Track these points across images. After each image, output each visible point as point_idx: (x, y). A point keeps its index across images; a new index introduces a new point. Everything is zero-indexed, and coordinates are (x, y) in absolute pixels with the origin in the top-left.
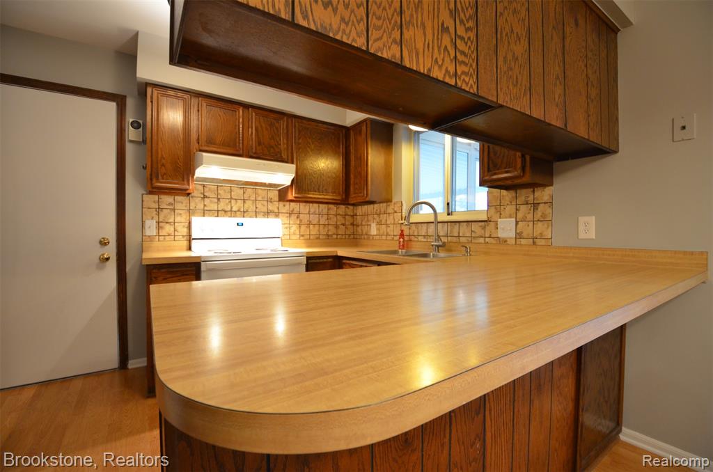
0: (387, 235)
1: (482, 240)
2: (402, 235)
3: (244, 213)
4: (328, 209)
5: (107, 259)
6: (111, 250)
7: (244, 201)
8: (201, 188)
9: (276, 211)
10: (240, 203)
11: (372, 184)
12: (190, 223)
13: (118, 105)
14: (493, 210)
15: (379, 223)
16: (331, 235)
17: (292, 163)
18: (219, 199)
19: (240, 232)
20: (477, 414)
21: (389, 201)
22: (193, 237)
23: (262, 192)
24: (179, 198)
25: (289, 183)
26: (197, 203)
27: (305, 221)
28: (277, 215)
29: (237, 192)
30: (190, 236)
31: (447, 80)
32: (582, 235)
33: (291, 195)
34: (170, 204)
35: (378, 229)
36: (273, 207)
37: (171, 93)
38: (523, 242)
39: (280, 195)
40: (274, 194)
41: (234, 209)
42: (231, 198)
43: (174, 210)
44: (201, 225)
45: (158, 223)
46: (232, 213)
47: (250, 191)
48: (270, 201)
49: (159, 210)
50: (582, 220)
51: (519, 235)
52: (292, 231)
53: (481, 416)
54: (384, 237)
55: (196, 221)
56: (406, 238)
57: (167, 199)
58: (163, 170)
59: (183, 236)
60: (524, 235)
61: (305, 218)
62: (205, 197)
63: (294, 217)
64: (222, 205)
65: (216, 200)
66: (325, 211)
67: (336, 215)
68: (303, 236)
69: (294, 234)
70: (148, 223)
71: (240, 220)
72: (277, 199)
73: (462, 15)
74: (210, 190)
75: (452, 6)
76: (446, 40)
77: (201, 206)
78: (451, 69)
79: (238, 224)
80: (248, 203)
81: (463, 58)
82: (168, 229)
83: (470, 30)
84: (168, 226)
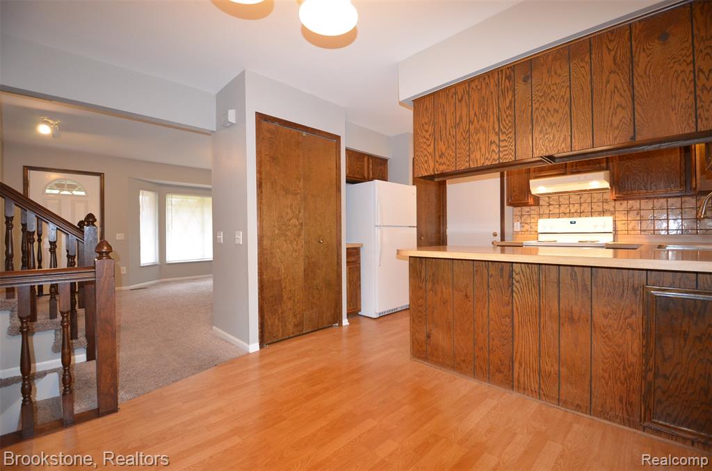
3: (580, 214)
6: (498, 238)
7: (581, 204)
8: (547, 199)
9: (612, 209)
10: (577, 206)
12: (537, 223)
18: (560, 205)
19: (571, 228)
20: (508, 305)
22: (539, 232)
23: (597, 196)
25: (608, 186)
26: (544, 210)
28: (613, 213)
29: (575, 198)
33: (613, 196)
34: (528, 212)
36: (610, 206)
41: (572, 211)
42: (570, 204)
43: (530, 215)
44: (544, 224)
45: (521, 223)
47: (585, 196)
48: (605, 201)
49: (522, 216)
52: (630, 227)
55: (542, 222)
58: (514, 194)
59: (535, 231)
62: (550, 204)
64: (563, 209)
65: (558, 206)
69: (633, 230)
70: (516, 224)
71: (574, 219)
73: (504, 130)
74: (554, 200)
75: (497, 130)
76: (494, 147)
77: (547, 211)
78: (497, 157)
79: (571, 223)
80: (585, 205)
81: (505, 149)
82: (527, 227)
83: (511, 132)
84: (526, 225)
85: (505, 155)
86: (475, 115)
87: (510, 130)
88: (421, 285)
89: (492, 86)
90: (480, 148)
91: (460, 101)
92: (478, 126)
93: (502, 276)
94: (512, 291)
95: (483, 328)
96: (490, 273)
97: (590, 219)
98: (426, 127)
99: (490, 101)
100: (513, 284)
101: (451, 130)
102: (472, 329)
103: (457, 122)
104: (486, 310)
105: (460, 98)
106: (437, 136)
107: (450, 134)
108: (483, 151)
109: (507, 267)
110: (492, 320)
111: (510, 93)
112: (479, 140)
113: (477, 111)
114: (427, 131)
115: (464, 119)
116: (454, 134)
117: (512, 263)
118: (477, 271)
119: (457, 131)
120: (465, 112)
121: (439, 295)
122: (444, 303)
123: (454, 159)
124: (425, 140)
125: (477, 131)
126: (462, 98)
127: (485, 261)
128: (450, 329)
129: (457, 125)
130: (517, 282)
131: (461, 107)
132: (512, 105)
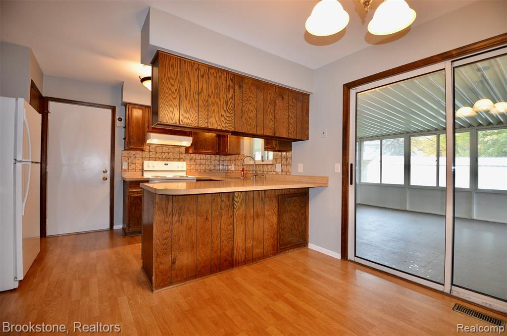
0: (238, 170)
1: (270, 173)
2: (243, 170)
3: (168, 159)
4: (211, 157)
5: (106, 179)
6: (108, 175)
7: (168, 153)
8: (148, 147)
9: (184, 158)
10: (166, 154)
11: (230, 146)
12: (143, 163)
13: (112, 111)
14: (274, 160)
15: (235, 165)
16: (212, 170)
17: (192, 136)
18: (156, 152)
19: (166, 168)
20: (231, 217)
21: (239, 154)
22: (145, 170)
23: (177, 149)
24: (138, 152)
25: (190, 145)
26: (146, 154)
27: (198, 163)
28: (184, 160)
29: (165, 149)
30: (143, 169)
31: (223, 129)
32: (299, 171)
33: (191, 151)
34: (134, 155)
35: (235, 168)
36: (182, 156)
37: (137, 107)
38: (283, 173)
39: (186, 151)
40: (183, 150)
41: (164, 157)
42: (162, 152)
43: (136, 157)
44: (149, 165)
45: (129, 163)
46: (162, 159)
47: (171, 149)
48: (181, 153)
49: (129, 157)
50: (299, 165)
51: (282, 171)
52: (191, 168)
53: (232, 218)
54: (237, 172)
55: (146, 163)
56: (245, 172)
57: (133, 152)
58: (133, 141)
59: (140, 170)
60: (284, 171)
61: (198, 161)
62: (150, 151)
63: (193, 161)
64: (158, 155)
65: (155, 153)
66: (209, 158)
67: (215, 160)
68: (197, 170)
69: (193, 169)
70: (124, 163)
71: (166, 162)
72: (184, 152)
73: (229, 111)
74: (152, 148)
75: (225, 109)
76: (223, 119)
77: (148, 156)
78: (224, 126)
79: (165, 164)
80: (170, 154)
81: (229, 122)
82: (133, 166)
83: (232, 113)
84: (133, 165)
85: (229, 126)
86: (212, 92)
87: (232, 112)
88: (167, 219)
89: (223, 79)
90: (215, 117)
91: (202, 77)
92: (214, 101)
93: (229, 200)
94: (234, 208)
95: (217, 237)
96: (222, 199)
97: (173, 162)
98: (172, 82)
99: (221, 88)
100: (234, 204)
101: (195, 95)
102: (210, 241)
103: (200, 91)
104: (219, 224)
105: (202, 74)
106: (183, 93)
107: (193, 97)
108: (217, 119)
109: (231, 195)
110: (223, 229)
111: (232, 90)
112: (214, 110)
113: (213, 90)
114: (173, 85)
115: (205, 91)
116: (197, 99)
117: (234, 192)
118: (214, 199)
119: (200, 98)
120: (205, 86)
121: (185, 223)
122: (189, 229)
123: (197, 118)
124: (170, 92)
125: (213, 104)
126: (203, 75)
127: (219, 193)
128: (193, 247)
129: (199, 93)
130: (236, 202)
131: (203, 81)
132: (233, 97)
